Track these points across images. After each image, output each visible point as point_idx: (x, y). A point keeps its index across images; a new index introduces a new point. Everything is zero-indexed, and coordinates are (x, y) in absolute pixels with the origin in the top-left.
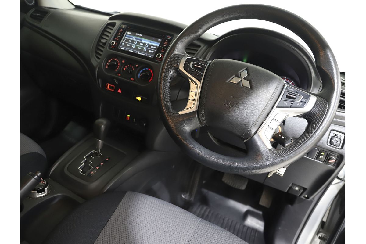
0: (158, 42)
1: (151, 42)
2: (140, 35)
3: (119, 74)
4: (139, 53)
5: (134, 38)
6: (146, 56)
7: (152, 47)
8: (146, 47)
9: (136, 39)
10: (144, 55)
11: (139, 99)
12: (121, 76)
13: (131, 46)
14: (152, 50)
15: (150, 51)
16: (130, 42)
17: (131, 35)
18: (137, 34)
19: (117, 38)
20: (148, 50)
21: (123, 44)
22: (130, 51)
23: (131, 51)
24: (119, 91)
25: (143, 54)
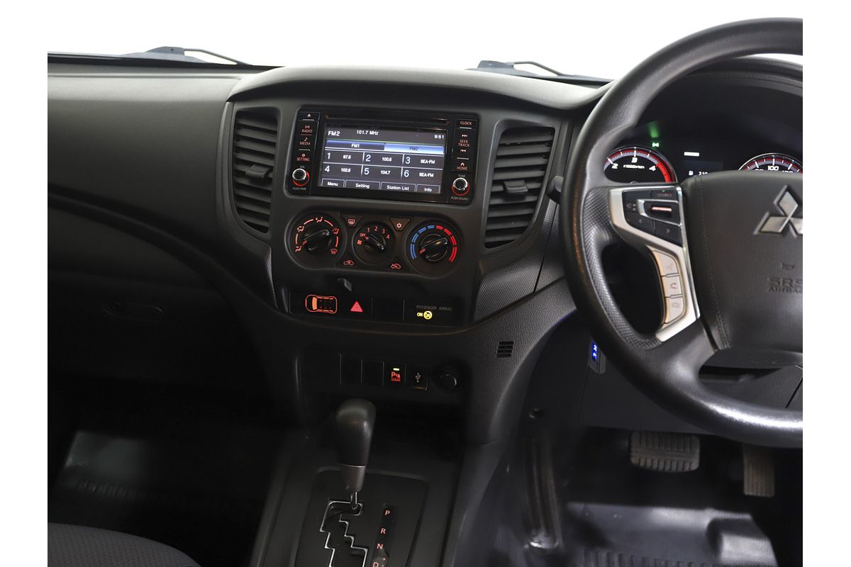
0: (437, 142)
1: (414, 149)
2: (372, 133)
3: (349, 262)
4: (389, 187)
5: (355, 145)
6: (416, 190)
7: (423, 161)
8: (405, 165)
9: (362, 146)
10: (407, 189)
11: (428, 315)
12: (357, 265)
13: (356, 171)
14: (427, 172)
15: (421, 174)
16: (347, 160)
17: (341, 137)
18: (360, 132)
19: (304, 155)
20: (414, 174)
21: (327, 169)
22: (358, 186)
23: (363, 186)
24: (357, 308)
25: (405, 186)
